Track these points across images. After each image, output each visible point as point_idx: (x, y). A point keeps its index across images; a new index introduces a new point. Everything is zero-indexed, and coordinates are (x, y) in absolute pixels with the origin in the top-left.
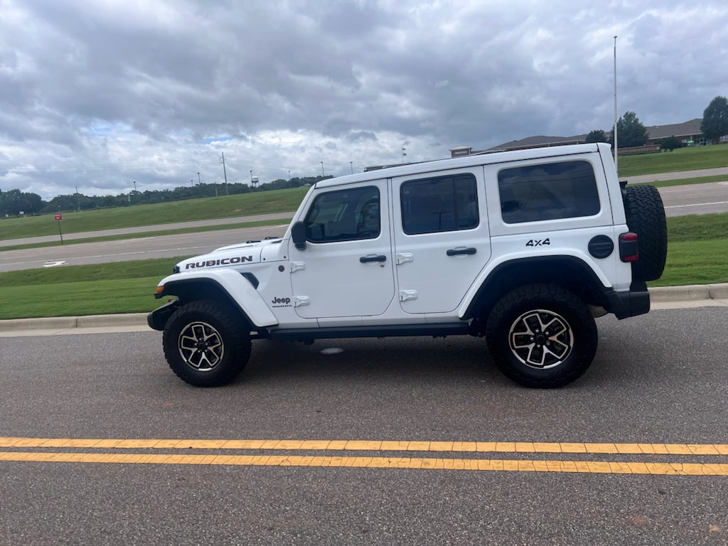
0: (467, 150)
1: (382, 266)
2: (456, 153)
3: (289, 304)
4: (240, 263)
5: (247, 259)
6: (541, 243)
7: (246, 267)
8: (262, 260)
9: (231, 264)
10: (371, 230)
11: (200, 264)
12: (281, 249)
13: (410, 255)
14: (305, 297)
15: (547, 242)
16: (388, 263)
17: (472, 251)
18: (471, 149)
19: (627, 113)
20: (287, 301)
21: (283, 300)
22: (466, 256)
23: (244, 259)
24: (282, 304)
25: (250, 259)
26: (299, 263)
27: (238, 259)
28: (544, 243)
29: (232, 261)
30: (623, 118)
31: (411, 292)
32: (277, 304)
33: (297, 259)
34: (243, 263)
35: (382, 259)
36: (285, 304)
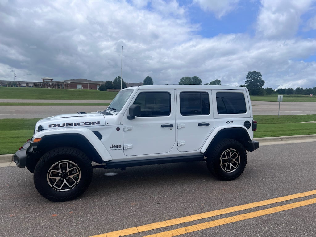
0: (51, 80)
1: (171, 129)
2: (45, 80)
3: (120, 148)
4: (92, 125)
5: (96, 123)
6: (230, 122)
7: (96, 127)
8: (106, 124)
9: (85, 126)
10: (167, 113)
11: (61, 125)
12: (119, 119)
13: (183, 125)
14: (131, 145)
15: (232, 122)
16: (173, 128)
17: (207, 124)
18: (53, 79)
19: (119, 76)
20: (120, 146)
21: (117, 146)
22: (205, 126)
23: (94, 123)
24: (116, 148)
25: (98, 123)
26: (129, 127)
27: (90, 123)
28: (231, 123)
29: (85, 124)
30: (117, 78)
31: (183, 142)
32: (113, 148)
33: (128, 124)
34: (93, 125)
35: (171, 126)
36: (118, 148)
